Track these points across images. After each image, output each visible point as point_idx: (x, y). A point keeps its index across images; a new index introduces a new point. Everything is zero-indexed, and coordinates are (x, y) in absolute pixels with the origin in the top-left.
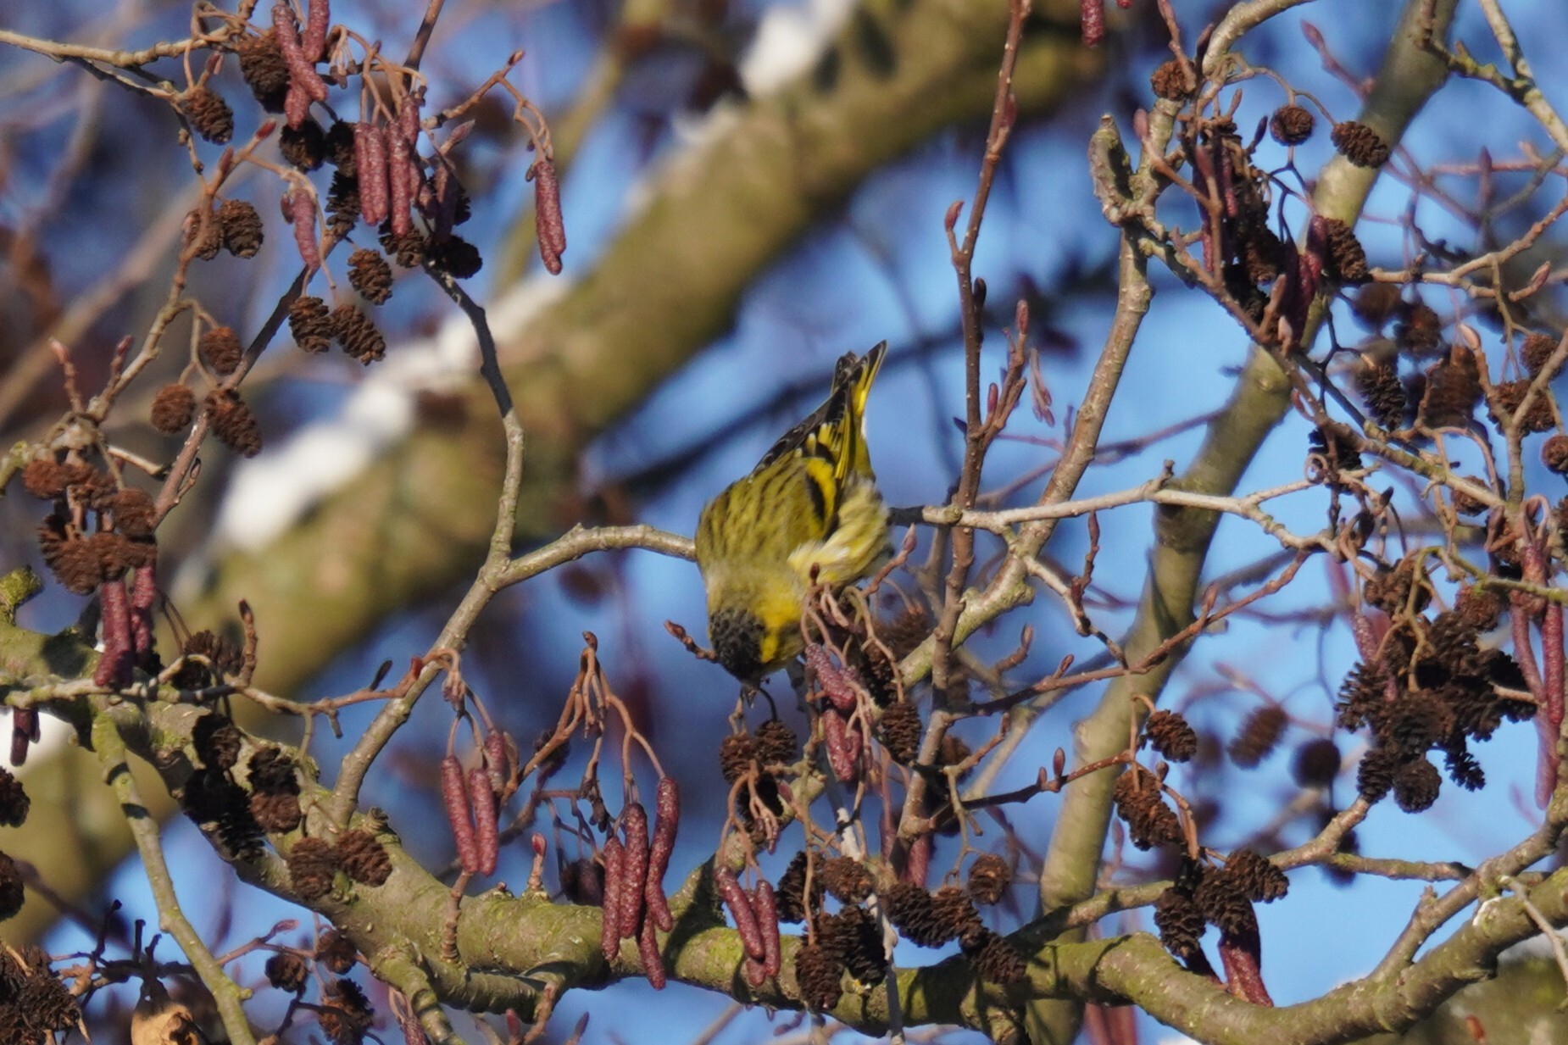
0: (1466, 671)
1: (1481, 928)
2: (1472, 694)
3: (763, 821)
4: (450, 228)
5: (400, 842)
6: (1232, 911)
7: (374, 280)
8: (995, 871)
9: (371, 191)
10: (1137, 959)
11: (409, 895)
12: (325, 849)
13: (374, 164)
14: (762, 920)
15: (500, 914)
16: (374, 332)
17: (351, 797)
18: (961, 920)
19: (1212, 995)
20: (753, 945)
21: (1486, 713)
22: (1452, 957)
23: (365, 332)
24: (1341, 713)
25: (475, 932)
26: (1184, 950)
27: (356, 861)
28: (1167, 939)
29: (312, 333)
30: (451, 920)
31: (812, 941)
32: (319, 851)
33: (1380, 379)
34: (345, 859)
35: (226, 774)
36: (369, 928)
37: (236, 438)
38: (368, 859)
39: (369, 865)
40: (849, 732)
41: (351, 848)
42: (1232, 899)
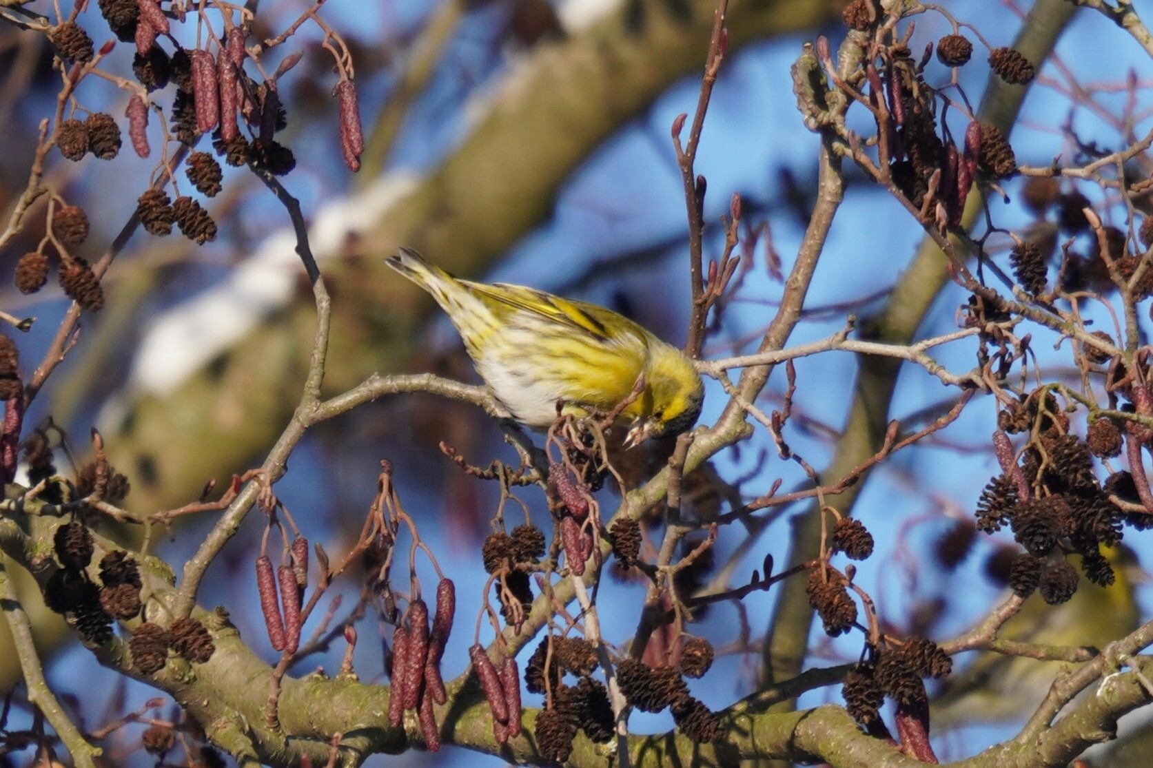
0: (1081, 482)
1: (1103, 698)
2: (1086, 501)
3: (511, 607)
4: (272, 135)
5: (239, 634)
6: (905, 686)
7: (208, 176)
8: (701, 651)
9: (204, 105)
10: (828, 726)
11: (245, 678)
12: (160, 632)
13: (207, 83)
14: (507, 690)
15: (318, 693)
16: (208, 218)
17: (190, 596)
18: (672, 691)
19: (888, 754)
20: (498, 711)
21: (1099, 517)
22: (1080, 722)
23: (200, 218)
24: (980, 518)
25: (299, 708)
26: (866, 718)
27: (185, 642)
28: (852, 710)
29: (156, 219)
30: (272, 696)
31: (550, 706)
32: (155, 634)
33: (1027, 253)
34: (177, 641)
35: (82, 572)
36: (205, 703)
37: (83, 296)
38: (194, 641)
39: (196, 645)
40: (582, 535)
41: (182, 631)
42: (905, 676)
